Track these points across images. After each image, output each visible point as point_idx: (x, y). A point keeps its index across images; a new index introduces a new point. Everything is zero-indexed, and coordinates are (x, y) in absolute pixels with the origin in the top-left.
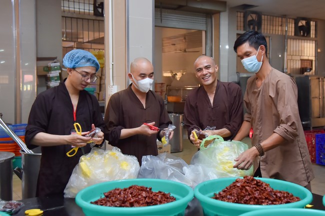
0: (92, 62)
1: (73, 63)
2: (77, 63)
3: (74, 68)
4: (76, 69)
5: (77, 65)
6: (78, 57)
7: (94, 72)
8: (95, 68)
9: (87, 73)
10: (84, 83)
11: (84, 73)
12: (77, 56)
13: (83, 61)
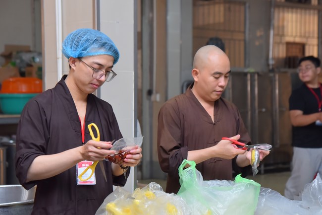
0: (108, 47)
1: (80, 49)
2: (85, 49)
3: (80, 58)
4: (83, 60)
5: (85, 52)
6: (87, 40)
7: (110, 64)
8: (112, 58)
9: (101, 66)
10: (95, 82)
11: (96, 66)
12: (85, 38)
13: (95, 46)
